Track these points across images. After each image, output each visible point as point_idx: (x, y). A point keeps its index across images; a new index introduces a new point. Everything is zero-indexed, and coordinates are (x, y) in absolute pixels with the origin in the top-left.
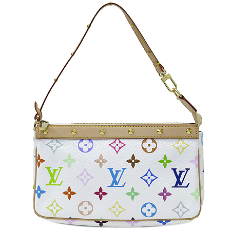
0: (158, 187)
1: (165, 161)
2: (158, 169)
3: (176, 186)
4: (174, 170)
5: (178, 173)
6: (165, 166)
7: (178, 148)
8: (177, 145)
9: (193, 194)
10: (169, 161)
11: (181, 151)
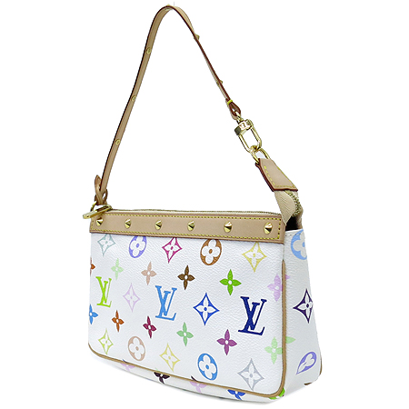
0: (217, 327)
1: (230, 282)
2: (219, 296)
3: (245, 330)
4: (245, 299)
5: (251, 307)
6: (230, 291)
7: (250, 260)
8: (250, 255)
9: (268, 350)
10: (237, 283)
11: (254, 265)
